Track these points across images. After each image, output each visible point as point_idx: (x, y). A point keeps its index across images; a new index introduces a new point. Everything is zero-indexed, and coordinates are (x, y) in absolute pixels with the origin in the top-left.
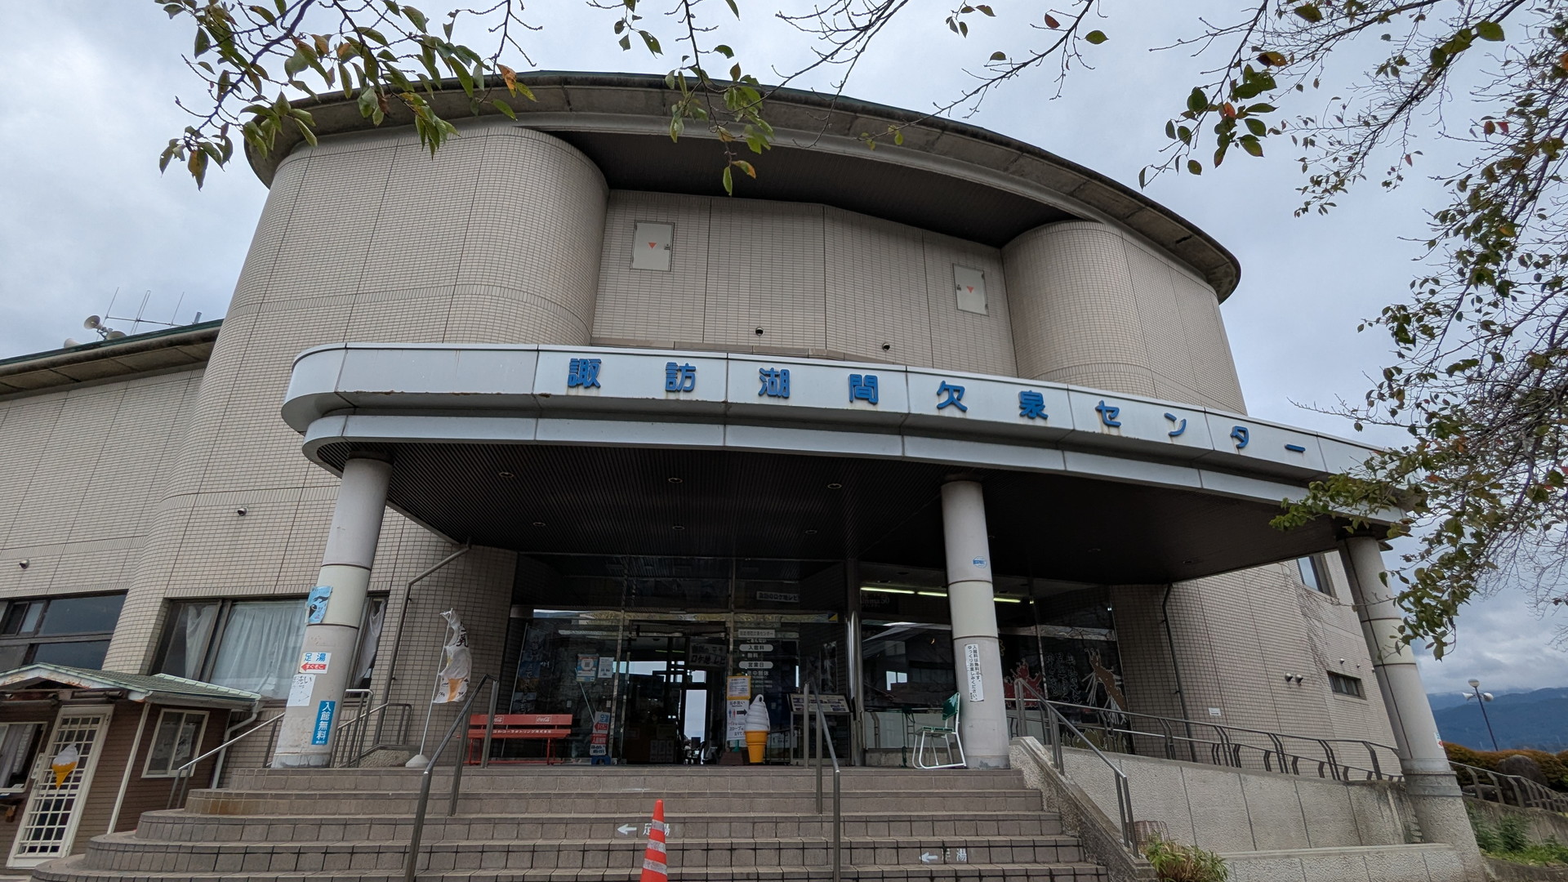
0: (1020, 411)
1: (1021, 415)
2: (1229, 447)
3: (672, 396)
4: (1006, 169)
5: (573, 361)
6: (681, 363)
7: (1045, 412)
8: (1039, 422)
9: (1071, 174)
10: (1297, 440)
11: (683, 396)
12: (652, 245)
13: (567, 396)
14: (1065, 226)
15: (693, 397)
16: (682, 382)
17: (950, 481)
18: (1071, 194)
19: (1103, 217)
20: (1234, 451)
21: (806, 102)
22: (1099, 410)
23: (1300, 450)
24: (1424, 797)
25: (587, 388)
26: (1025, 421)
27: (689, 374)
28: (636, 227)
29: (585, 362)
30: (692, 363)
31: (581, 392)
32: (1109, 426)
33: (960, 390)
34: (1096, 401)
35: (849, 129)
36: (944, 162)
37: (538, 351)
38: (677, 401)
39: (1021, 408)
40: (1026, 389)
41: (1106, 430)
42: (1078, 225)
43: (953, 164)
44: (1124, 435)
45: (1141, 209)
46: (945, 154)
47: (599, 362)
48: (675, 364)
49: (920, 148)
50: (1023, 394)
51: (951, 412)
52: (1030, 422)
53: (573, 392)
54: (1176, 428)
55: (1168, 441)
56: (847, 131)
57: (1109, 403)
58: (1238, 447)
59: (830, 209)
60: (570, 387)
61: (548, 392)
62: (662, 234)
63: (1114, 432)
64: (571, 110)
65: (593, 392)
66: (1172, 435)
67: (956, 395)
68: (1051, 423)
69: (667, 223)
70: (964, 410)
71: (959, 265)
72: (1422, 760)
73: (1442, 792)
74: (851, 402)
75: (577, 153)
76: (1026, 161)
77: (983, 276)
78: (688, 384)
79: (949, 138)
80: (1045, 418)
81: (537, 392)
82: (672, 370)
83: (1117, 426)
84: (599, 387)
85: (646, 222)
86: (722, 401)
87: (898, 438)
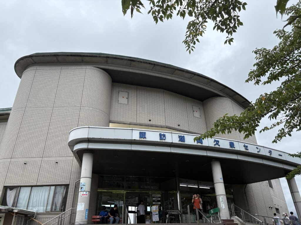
0: (230, 146)
1: (230, 147)
2: (268, 155)
3: (161, 141)
4: (207, 84)
5: (140, 132)
6: (162, 133)
7: (235, 146)
8: (233, 149)
9: (222, 86)
10: (281, 154)
11: (163, 141)
12: (123, 97)
13: (139, 140)
14: (219, 98)
15: (166, 141)
16: (163, 138)
17: (213, 161)
18: (221, 91)
20: (269, 155)
21: (165, 67)
22: (244, 146)
23: (281, 155)
25: (143, 138)
26: (231, 148)
27: (164, 136)
28: (119, 93)
29: (142, 132)
30: (165, 134)
31: (142, 139)
32: (246, 150)
33: (218, 141)
34: (243, 144)
35: (173, 73)
36: (194, 82)
37: (132, 130)
38: (162, 142)
39: (230, 145)
40: (231, 141)
41: (246, 151)
42: (222, 98)
43: (196, 83)
44: (249, 151)
45: (235, 95)
46: (194, 80)
47: (145, 132)
48: (161, 134)
49: (189, 79)
50: (230, 142)
51: (217, 146)
52: (232, 149)
53: (141, 139)
54: (258, 150)
55: (257, 153)
56: (172, 74)
57: (246, 145)
58: (270, 155)
59: (165, 91)
60: (140, 138)
61: (135, 139)
62: (126, 95)
63: (247, 151)
64: (107, 64)
65: (145, 139)
66: (258, 152)
67: (217, 142)
68: (236, 149)
69: (127, 92)
70: (219, 146)
71: (194, 105)
74: (197, 143)
75: (107, 74)
76: (212, 83)
77: (199, 108)
78: (164, 138)
79: (196, 77)
80: (234, 148)
81: (133, 139)
82: (160, 135)
83: (248, 150)
84: (146, 138)
85: (121, 91)
86: (172, 142)
87: (206, 151)
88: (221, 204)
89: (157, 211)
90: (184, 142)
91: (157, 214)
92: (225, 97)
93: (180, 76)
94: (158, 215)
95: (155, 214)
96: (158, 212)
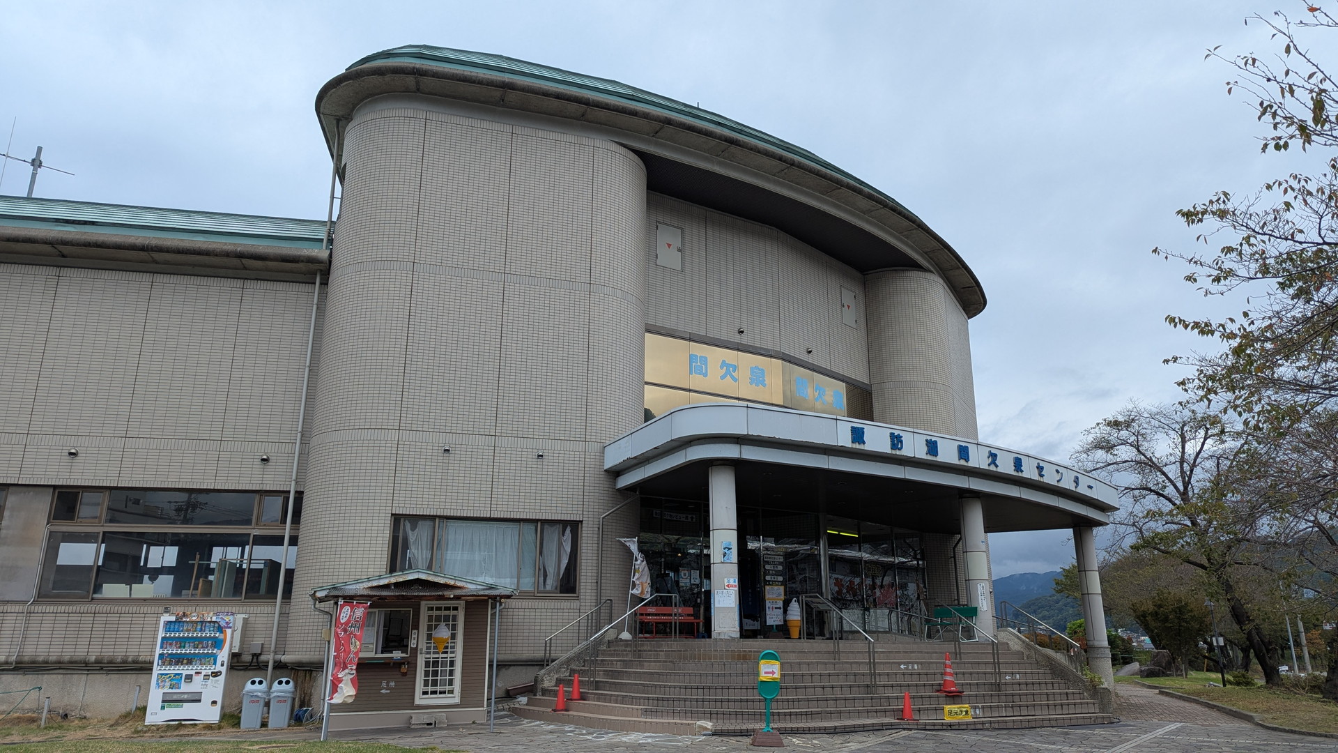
1: (1014, 470)
5: (852, 427)
6: (896, 433)
7: (1022, 468)
8: (1019, 474)
9: (936, 244)
11: (896, 452)
12: (669, 246)
13: (848, 447)
14: (916, 273)
15: (900, 452)
16: (897, 445)
18: (926, 253)
19: (937, 272)
20: (1074, 489)
21: (818, 174)
22: (1038, 468)
24: (1097, 658)
25: (858, 443)
27: (900, 440)
28: (657, 227)
29: (858, 429)
30: (902, 434)
32: (1039, 475)
33: (996, 456)
34: (1037, 463)
37: (836, 419)
38: (894, 454)
39: (1013, 466)
40: (1016, 456)
41: (1038, 478)
42: (923, 274)
44: (1045, 481)
45: (959, 268)
47: (864, 429)
49: (863, 212)
51: (993, 468)
52: (1015, 473)
53: (851, 445)
55: (1057, 484)
56: (827, 193)
57: (1042, 464)
58: (1076, 487)
59: (782, 234)
60: (850, 442)
61: (840, 444)
62: (676, 238)
63: (1042, 479)
65: (860, 446)
66: (1057, 480)
68: (1023, 474)
69: (678, 228)
70: (997, 466)
71: (844, 287)
72: (1099, 641)
73: (1105, 656)
74: (959, 460)
77: (855, 297)
78: (899, 445)
80: (1022, 471)
82: (892, 436)
83: (1042, 475)
84: (863, 443)
85: (664, 223)
86: (913, 456)
87: (966, 477)
88: (980, 601)
89: (781, 600)
90: (936, 455)
91: (780, 608)
92: (933, 273)
93: (843, 203)
94: (782, 609)
95: (775, 606)
96: (782, 602)
